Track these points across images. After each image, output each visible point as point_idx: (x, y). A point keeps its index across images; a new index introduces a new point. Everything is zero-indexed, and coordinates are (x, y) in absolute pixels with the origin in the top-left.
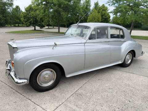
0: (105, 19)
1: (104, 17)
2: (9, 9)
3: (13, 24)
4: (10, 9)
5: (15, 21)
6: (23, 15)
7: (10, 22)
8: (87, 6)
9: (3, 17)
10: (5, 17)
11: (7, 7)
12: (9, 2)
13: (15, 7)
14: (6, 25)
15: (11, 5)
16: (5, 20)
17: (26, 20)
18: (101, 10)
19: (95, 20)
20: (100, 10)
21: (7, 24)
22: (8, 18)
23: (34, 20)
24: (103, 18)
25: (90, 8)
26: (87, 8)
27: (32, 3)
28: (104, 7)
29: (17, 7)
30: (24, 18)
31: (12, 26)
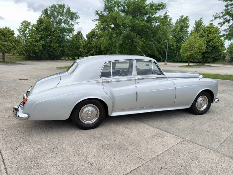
0: (214, 47)
1: (211, 44)
2: (68, 37)
3: (72, 56)
4: (70, 36)
5: (74, 52)
6: (83, 44)
7: (68, 54)
8: (182, 27)
9: (59, 46)
10: (63, 47)
11: (65, 34)
12: (69, 27)
13: (76, 34)
14: (63, 58)
15: (71, 30)
16: (62, 51)
17: (86, 51)
18: (207, 32)
19: (194, 49)
20: (205, 32)
21: (63, 56)
22: (65, 48)
23: (98, 51)
24: (210, 46)
25: (188, 30)
26: (181, 30)
27: (96, 26)
28: (212, 27)
29: (79, 33)
30: (84, 49)
31: (70, 58)
